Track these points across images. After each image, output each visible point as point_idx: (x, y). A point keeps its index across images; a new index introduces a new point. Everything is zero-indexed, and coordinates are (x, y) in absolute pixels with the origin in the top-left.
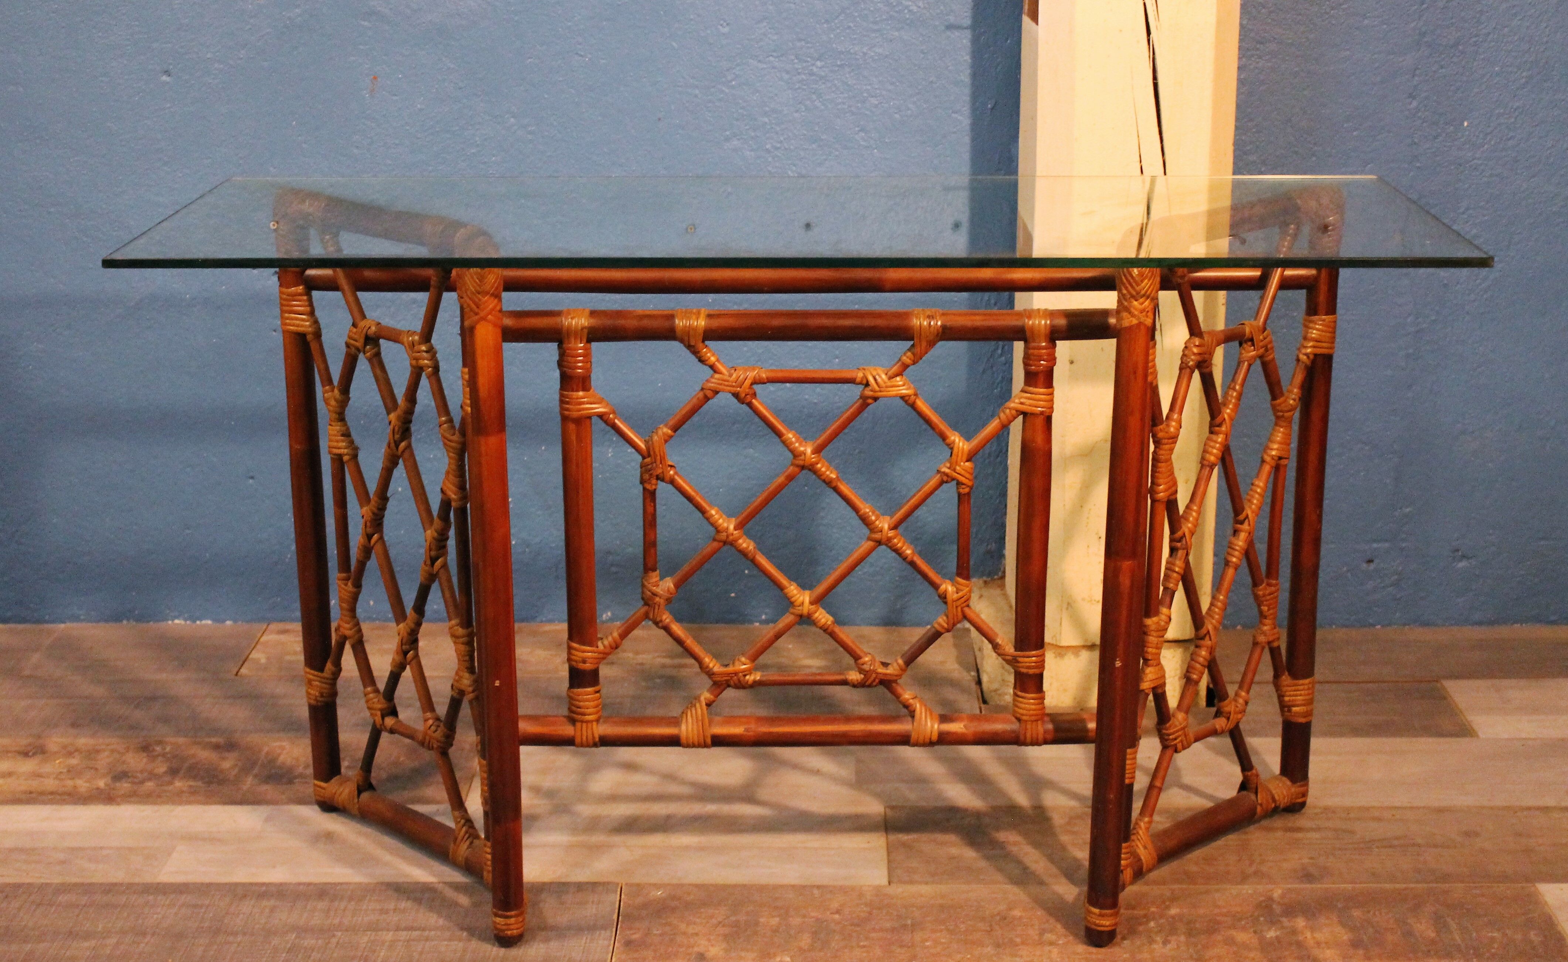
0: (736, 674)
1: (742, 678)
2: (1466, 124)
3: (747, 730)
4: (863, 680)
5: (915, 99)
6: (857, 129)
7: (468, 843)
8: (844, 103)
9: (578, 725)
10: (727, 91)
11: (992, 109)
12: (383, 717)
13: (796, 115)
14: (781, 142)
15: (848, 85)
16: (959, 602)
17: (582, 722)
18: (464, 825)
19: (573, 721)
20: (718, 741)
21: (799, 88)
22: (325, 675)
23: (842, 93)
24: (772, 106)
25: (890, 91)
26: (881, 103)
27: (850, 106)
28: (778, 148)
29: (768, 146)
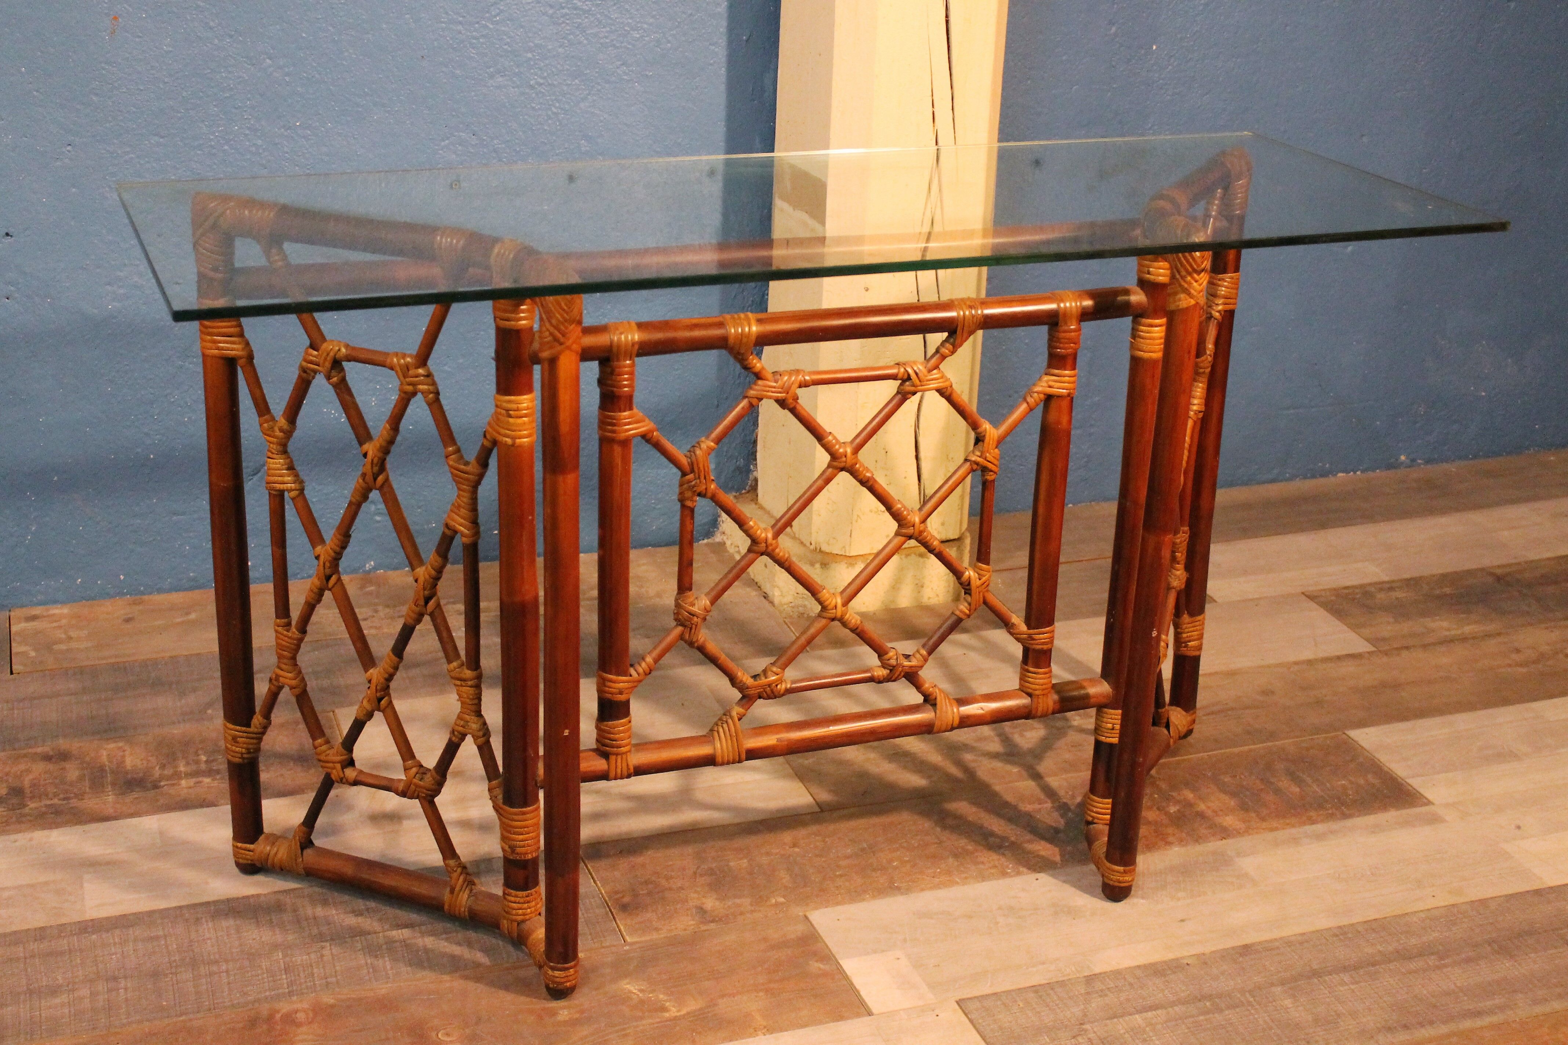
0: (769, 685)
1: (775, 689)
2: (1154, 47)
3: (778, 740)
4: (888, 675)
5: (675, 32)
6: (619, 63)
7: (467, 892)
8: (606, 37)
9: (612, 758)
10: (491, 26)
11: (747, 41)
12: (343, 768)
13: (560, 50)
14: (544, 78)
15: (611, 19)
16: (980, 589)
17: (617, 754)
18: (461, 874)
19: (606, 756)
20: (753, 754)
21: (563, 22)
22: (252, 729)
23: (604, 27)
24: (536, 42)
25: (651, 24)
26: (642, 37)
27: (612, 41)
28: (541, 84)
29: (532, 82)
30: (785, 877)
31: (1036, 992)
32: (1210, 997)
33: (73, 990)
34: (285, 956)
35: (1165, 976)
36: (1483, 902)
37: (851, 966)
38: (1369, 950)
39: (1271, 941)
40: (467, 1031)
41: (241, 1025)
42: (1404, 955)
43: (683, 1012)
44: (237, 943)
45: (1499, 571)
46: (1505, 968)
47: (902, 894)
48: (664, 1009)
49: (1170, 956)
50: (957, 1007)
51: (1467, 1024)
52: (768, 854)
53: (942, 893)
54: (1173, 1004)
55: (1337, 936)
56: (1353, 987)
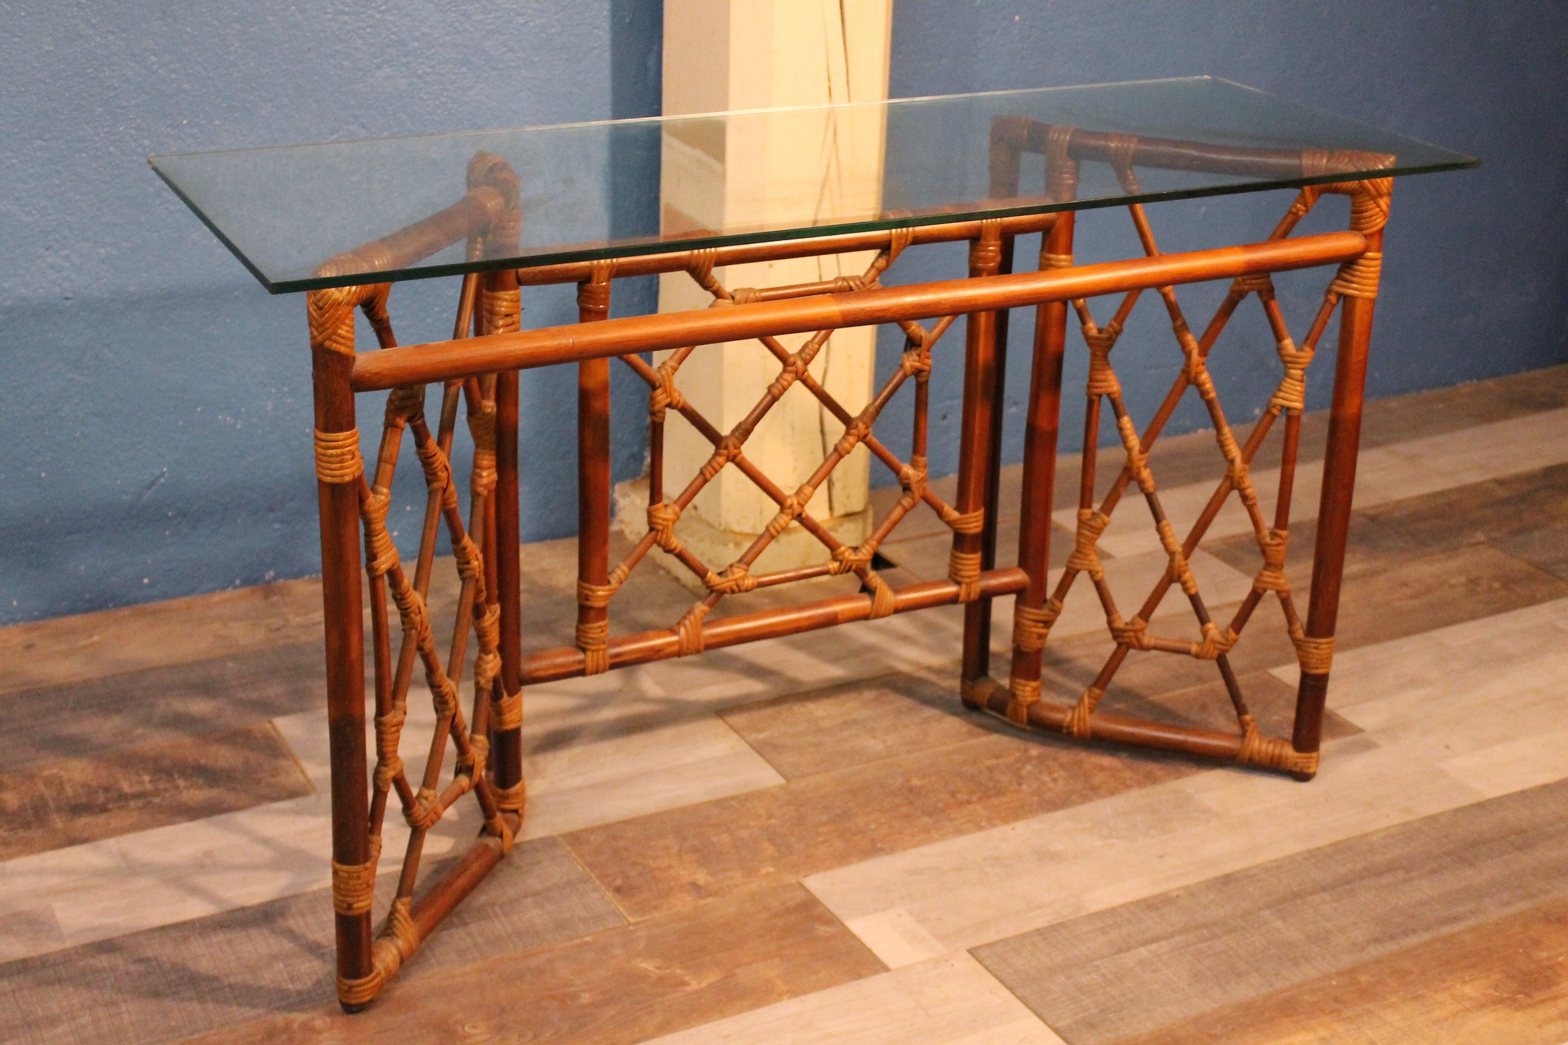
5: (559, 16)
6: (506, 49)
8: (492, 24)
10: (378, 16)
11: (630, 23)
13: (447, 38)
14: (432, 67)
21: (449, 10)
24: (424, 31)
25: (534, 9)
26: (527, 22)
27: (498, 27)
28: (428, 74)
29: (420, 72)
30: (769, 849)
31: (1041, 934)
32: (1205, 925)
33: (74, 1019)
34: (286, 966)
35: (1158, 909)
36: (1434, 818)
37: (856, 926)
38: (1342, 870)
39: (1249, 869)
40: (494, 1022)
41: (259, 1037)
42: (1373, 872)
43: (704, 984)
44: (233, 958)
45: (1370, 512)
46: (1468, 876)
47: (886, 854)
48: (685, 984)
49: (1158, 890)
50: (969, 956)
51: (1446, 930)
52: (747, 827)
53: (926, 849)
54: (1172, 935)
55: (1307, 859)
56: (1334, 905)
